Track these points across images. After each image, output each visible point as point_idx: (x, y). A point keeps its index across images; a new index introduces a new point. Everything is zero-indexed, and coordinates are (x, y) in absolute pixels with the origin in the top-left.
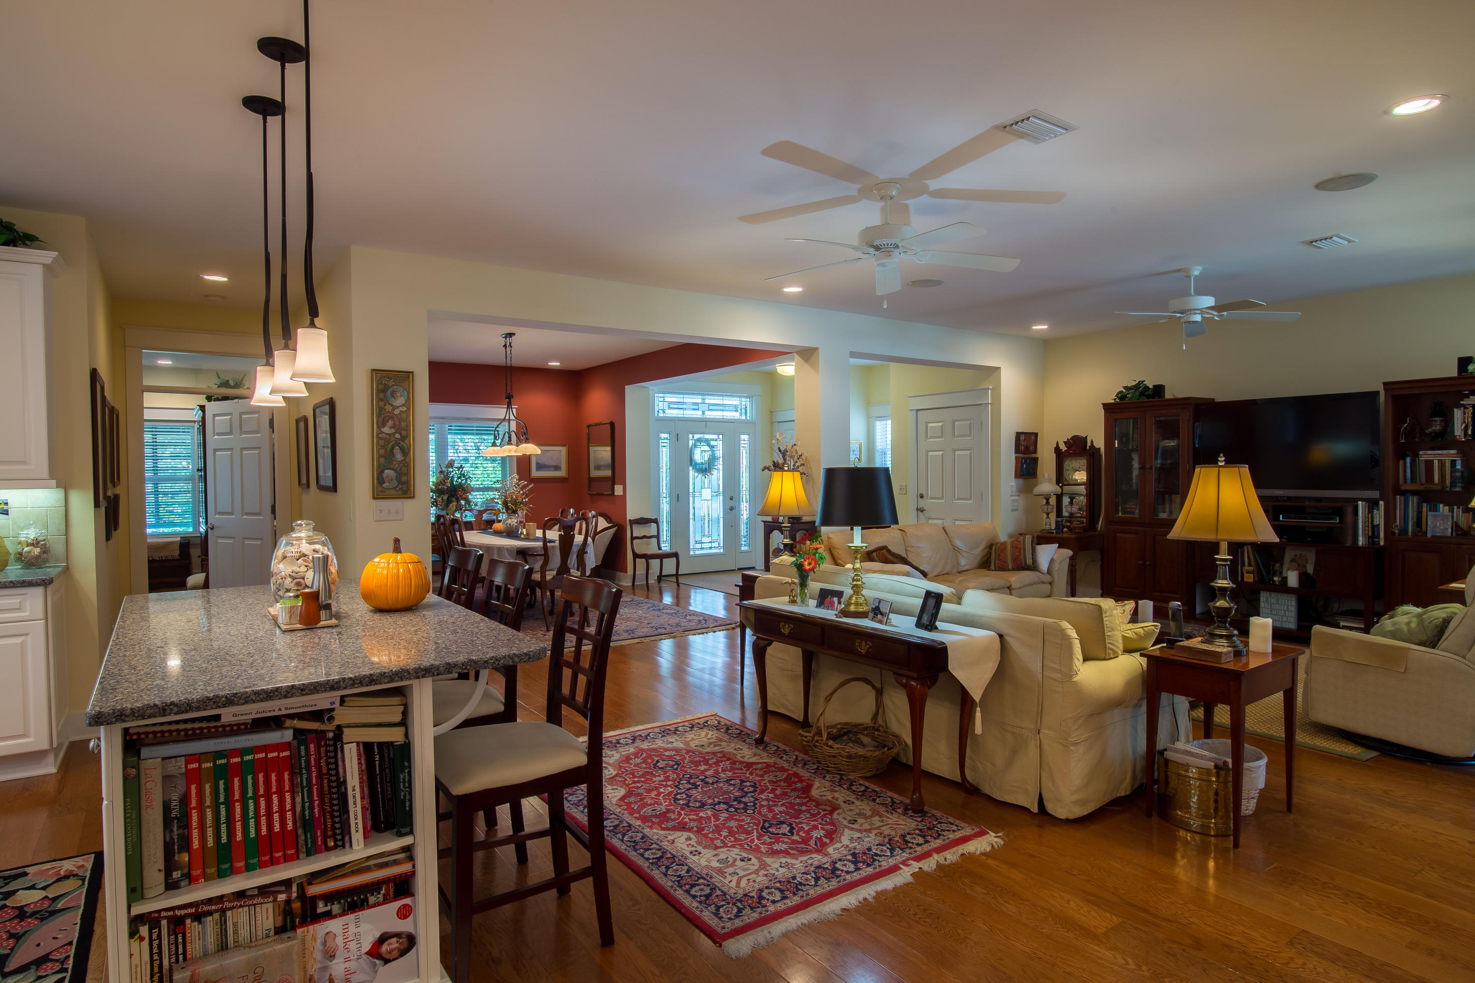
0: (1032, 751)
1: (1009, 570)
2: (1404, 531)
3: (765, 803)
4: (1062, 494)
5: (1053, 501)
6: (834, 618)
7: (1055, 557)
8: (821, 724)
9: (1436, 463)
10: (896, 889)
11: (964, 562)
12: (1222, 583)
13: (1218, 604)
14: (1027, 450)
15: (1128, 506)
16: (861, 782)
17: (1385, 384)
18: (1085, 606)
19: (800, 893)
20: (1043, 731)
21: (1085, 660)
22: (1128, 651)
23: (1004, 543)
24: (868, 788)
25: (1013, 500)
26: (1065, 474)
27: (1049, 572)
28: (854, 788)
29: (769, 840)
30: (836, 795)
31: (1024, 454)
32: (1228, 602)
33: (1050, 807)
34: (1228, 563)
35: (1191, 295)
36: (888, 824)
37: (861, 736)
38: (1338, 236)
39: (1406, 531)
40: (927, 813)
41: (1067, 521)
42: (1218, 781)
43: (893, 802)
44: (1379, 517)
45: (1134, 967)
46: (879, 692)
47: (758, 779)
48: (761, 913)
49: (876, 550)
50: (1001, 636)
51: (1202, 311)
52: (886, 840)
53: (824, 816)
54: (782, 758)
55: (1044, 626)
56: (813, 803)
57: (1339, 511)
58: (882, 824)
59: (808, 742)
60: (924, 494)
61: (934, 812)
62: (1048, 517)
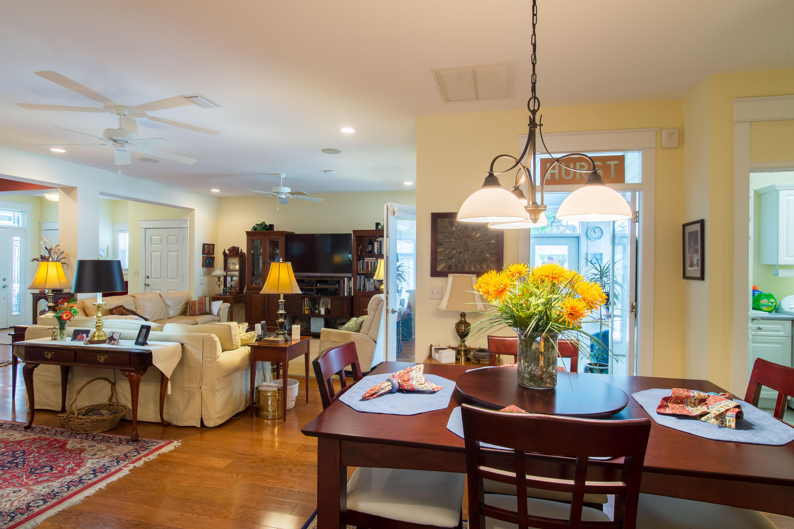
0: (198, 398)
1: (197, 315)
2: (360, 290)
3: (31, 459)
4: (227, 276)
5: (222, 279)
6: (83, 345)
7: (221, 308)
8: (74, 408)
9: (369, 262)
10: (119, 480)
11: (172, 313)
12: (281, 312)
13: (280, 321)
14: (209, 253)
15: (258, 281)
16: (101, 434)
17: (353, 231)
18: (223, 326)
19: (57, 497)
20: (202, 387)
21: (223, 351)
22: (243, 345)
23: (195, 302)
24: (105, 437)
25: (201, 279)
26: (228, 265)
27: (218, 315)
28: (95, 439)
29: (35, 477)
30: (83, 444)
31: (207, 255)
32: (283, 319)
33: (206, 423)
34: (284, 303)
35: (281, 186)
36: (116, 451)
37: (101, 411)
38: (334, 170)
39: (360, 289)
40: (140, 440)
41: (229, 289)
42: (279, 395)
43: (120, 440)
44: (352, 285)
45: (236, 476)
46: (114, 385)
47: (26, 448)
48: (28, 514)
49: (116, 308)
50: (182, 344)
51: (285, 194)
52: (115, 458)
53: (75, 456)
54: (45, 433)
55: (203, 337)
56: (68, 452)
57: (338, 282)
58: (113, 452)
59: (65, 420)
60: (150, 276)
61: (144, 439)
62: (219, 288)
